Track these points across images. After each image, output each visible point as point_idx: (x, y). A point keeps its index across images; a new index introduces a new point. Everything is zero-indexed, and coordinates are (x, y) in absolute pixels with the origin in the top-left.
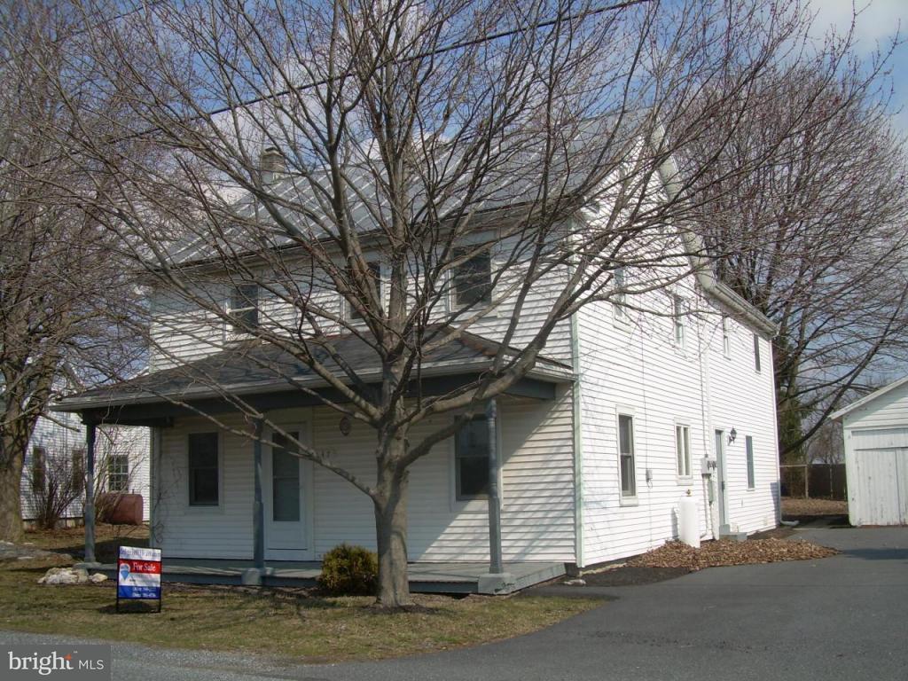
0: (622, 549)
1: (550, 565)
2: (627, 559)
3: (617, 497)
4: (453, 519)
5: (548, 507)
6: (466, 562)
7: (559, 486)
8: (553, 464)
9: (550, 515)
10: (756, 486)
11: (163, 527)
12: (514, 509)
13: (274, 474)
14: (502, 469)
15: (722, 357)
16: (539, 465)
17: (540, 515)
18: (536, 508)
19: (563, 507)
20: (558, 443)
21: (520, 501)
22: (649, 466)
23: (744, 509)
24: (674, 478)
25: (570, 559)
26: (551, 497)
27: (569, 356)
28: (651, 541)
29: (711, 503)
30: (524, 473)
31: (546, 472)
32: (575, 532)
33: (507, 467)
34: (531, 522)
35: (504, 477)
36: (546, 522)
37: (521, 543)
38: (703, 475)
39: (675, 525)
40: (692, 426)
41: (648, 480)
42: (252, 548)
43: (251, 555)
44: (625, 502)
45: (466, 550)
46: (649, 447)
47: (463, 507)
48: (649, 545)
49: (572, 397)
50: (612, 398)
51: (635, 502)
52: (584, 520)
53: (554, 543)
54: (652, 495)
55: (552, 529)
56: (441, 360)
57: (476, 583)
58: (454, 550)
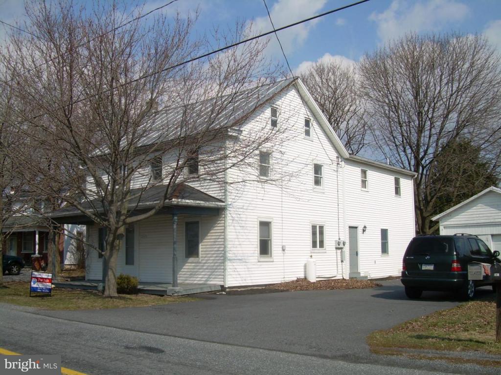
0: (259, 281)
1: (215, 285)
2: (266, 285)
3: (257, 258)
4: (184, 265)
5: (215, 261)
6: (188, 284)
7: (219, 252)
8: (217, 243)
9: (216, 265)
10: (389, 254)
11: (90, 267)
12: (204, 262)
13: (126, 245)
14: (200, 245)
15: (360, 191)
16: (212, 243)
17: (212, 264)
18: (211, 261)
19: (220, 261)
20: (219, 234)
21: (206, 259)
22: (284, 244)
23: (376, 265)
24: (309, 249)
25: (222, 283)
26: (216, 257)
27: (224, 197)
28: (284, 278)
29: (342, 261)
30: (208, 246)
31: (215, 246)
32: (224, 272)
33: (203, 244)
34: (209, 268)
35: (202, 248)
36: (215, 267)
37: (206, 276)
38: (336, 248)
39: (305, 271)
40: (326, 225)
41: (284, 250)
42: (102, 276)
43: (101, 278)
44: (262, 259)
45: (188, 279)
46: (284, 235)
47: (187, 260)
48: (283, 279)
49: (224, 214)
50: (255, 214)
51: (271, 260)
52: (228, 267)
53: (217, 277)
54: (285, 257)
55: (216, 271)
56: (155, 201)
57: (166, 291)
58: (184, 279)
